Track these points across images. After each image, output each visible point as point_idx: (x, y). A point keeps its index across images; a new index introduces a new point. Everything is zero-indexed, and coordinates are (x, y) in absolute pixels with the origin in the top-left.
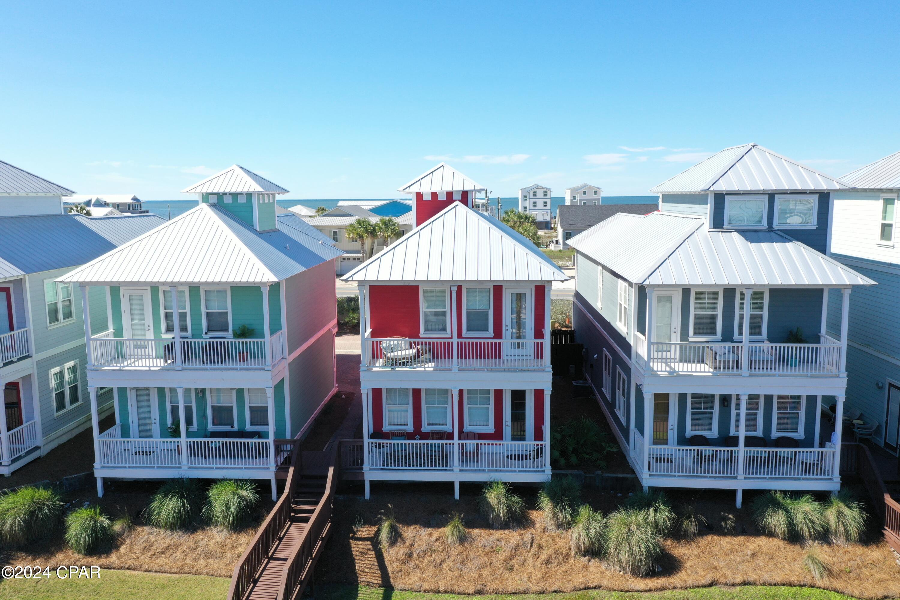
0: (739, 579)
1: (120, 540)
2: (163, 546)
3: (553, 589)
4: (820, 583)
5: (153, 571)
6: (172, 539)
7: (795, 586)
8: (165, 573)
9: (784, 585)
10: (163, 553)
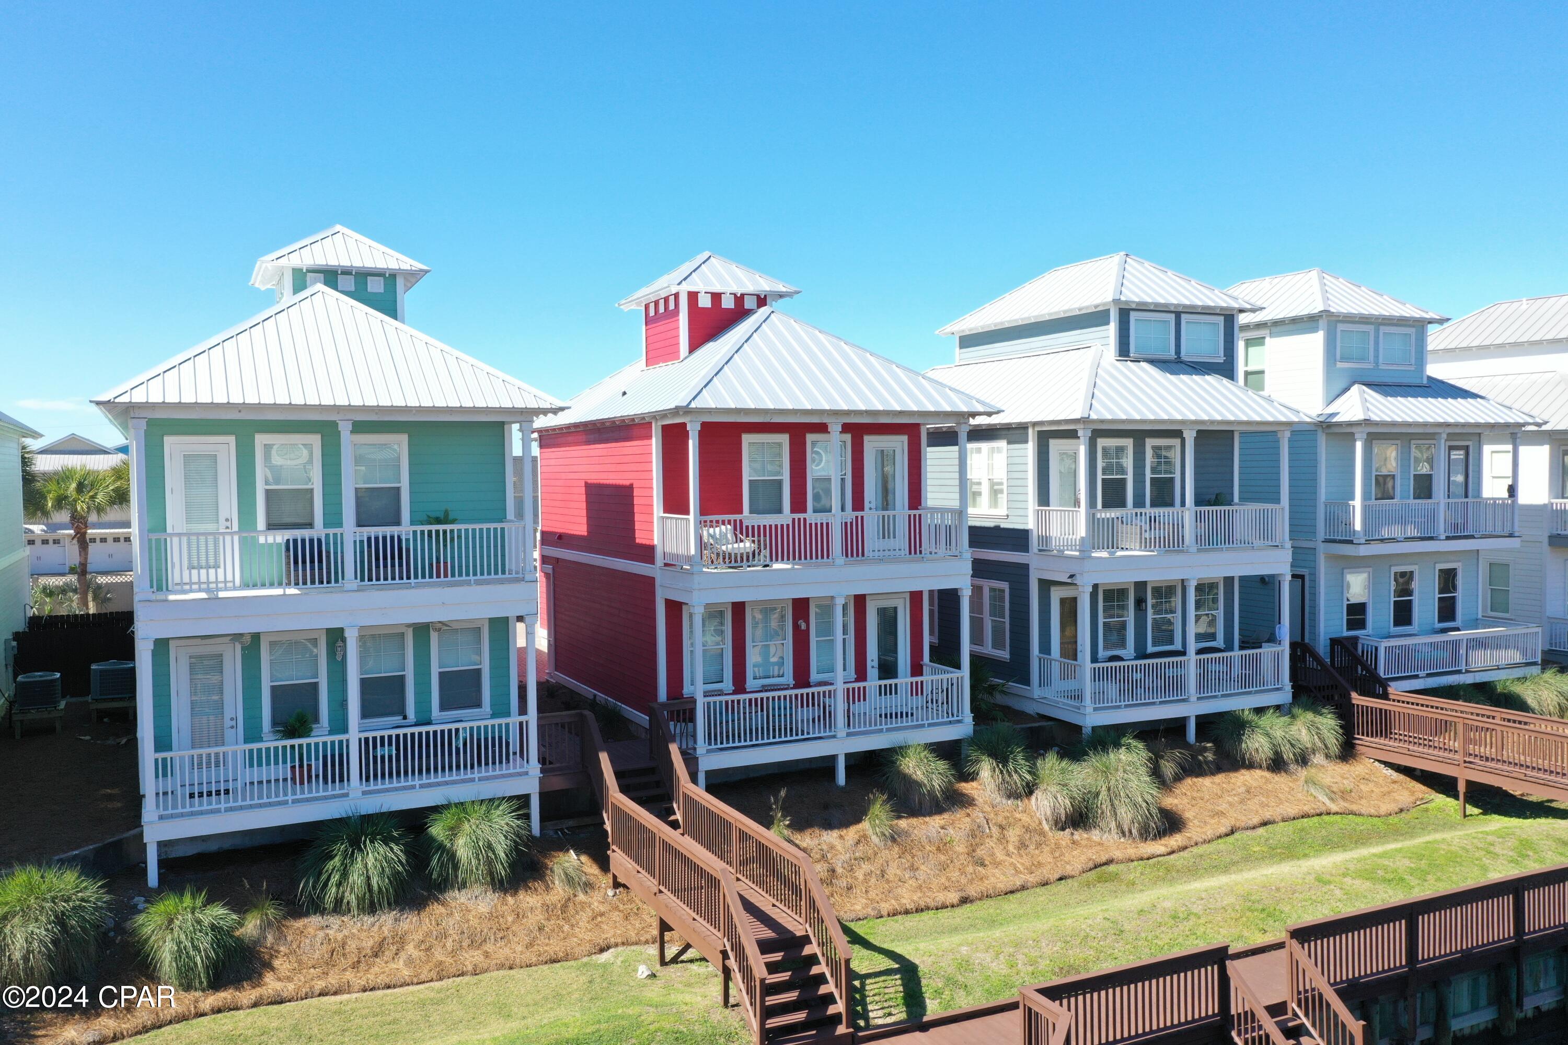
0: (1256, 820)
1: (265, 950)
2: (368, 944)
3: (1057, 876)
4: (1334, 807)
5: (379, 989)
6: (380, 927)
7: (1313, 816)
8: (408, 985)
9: (1303, 817)
10: (376, 955)
